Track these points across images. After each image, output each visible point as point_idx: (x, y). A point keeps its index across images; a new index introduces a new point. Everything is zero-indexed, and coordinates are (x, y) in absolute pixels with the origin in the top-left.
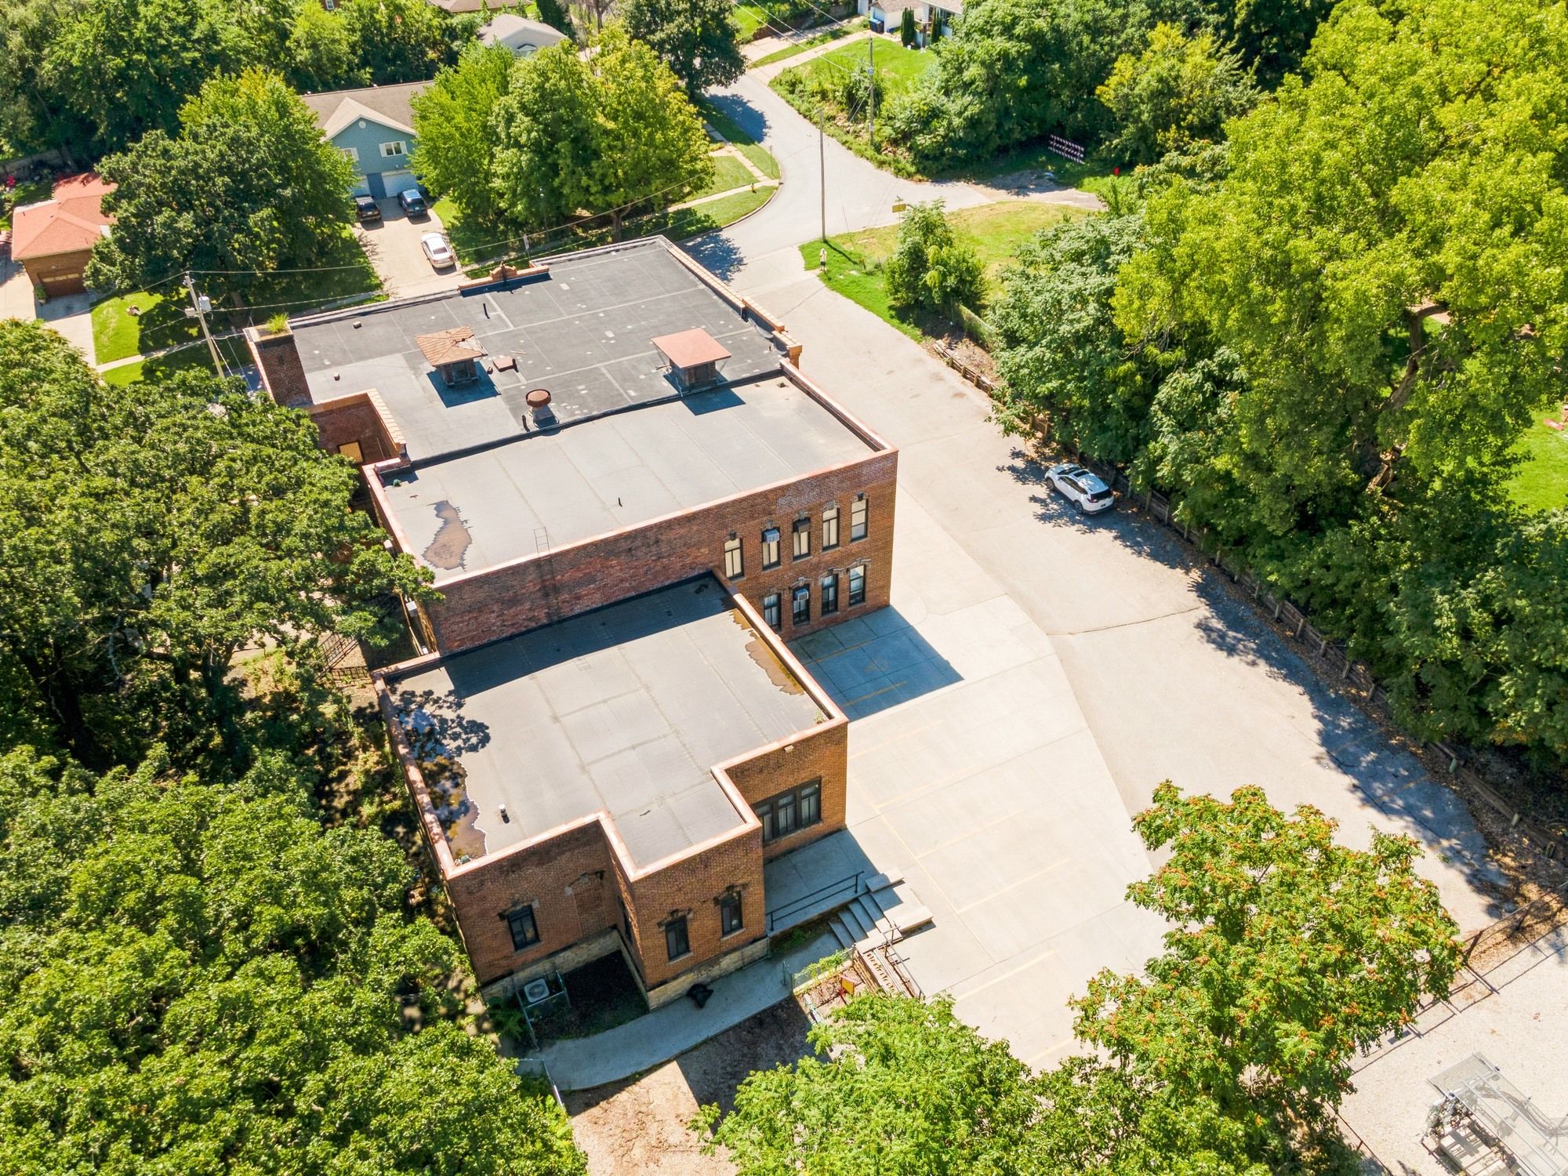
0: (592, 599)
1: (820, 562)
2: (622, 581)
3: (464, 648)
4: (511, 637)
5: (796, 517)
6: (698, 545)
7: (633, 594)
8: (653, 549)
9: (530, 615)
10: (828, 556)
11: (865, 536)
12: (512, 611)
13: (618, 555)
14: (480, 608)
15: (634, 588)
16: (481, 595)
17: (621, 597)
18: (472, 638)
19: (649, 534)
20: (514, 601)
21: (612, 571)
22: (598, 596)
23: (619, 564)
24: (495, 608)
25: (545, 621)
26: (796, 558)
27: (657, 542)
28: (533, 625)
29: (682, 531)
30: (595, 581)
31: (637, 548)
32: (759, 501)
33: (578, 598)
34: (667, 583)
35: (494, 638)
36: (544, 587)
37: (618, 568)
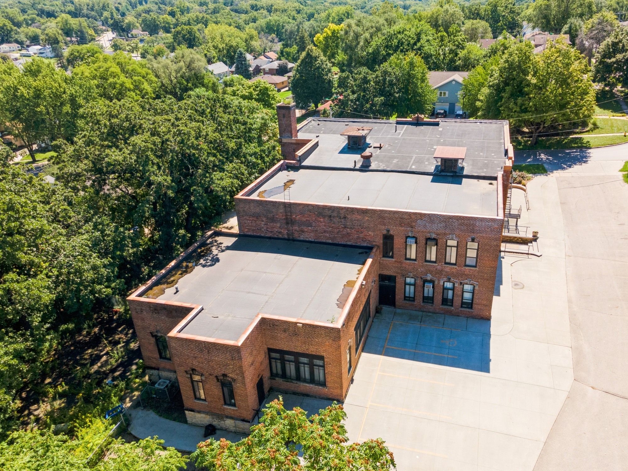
0: (310, 236)
1: (442, 271)
2: (325, 232)
3: (249, 233)
4: (270, 238)
5: (428, 235)
6: (368, 228)
7: (330, 241)
8: (343, 220)
9: (280, 230)
10: (448, 268)
11: (475, 267)
12: (271, 224)
13: (324, 217)
14: (257, 216)
15: (330, 238)
16: (258, 210)
17: (324, 241)
18: (253, 230)
19: (342, 212)
20: (273, 220)
21: (321, 224)
22: (312, 234)
23: (324, 222)
24: (264, 219)
25: (286, 237)
26: (426, 261)
27: (345, 218)
28: (280, 236)
29: (359, 217)
30: (311, 226)
31: (334, 217)
32: (405, 217)
33: (303, 231)
34: (349, 243)
35: (263, 235)
36: (287, 219)
37: (324, 224)
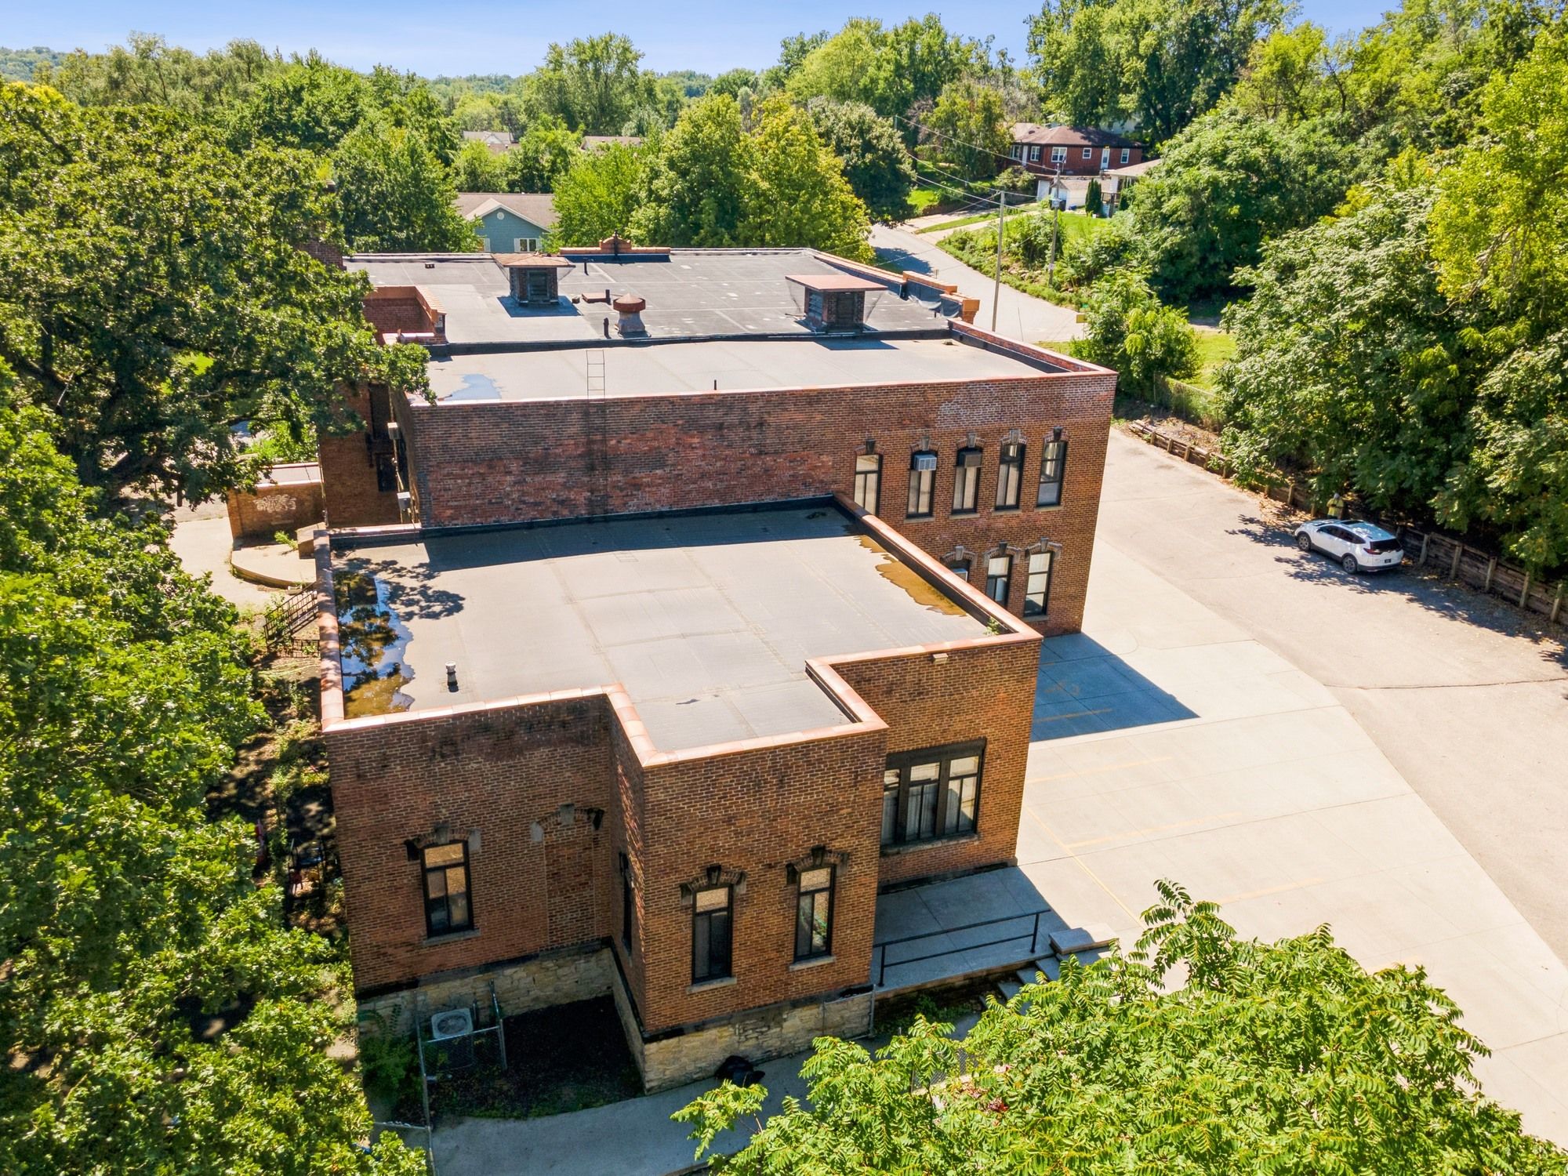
0: (658, 499)
1: (989, 528)
2: (703, 476)
3: (458, 523)
4: (531, 526)
5: (963, 441)
6: (819, 447)
7: (717, 503)
8: (754, 434)
9: (564, 495)
10: (1001, 521)
11: (1058, 503)
12: (538, 479)
13: (702, 431)
14: (492, 460)
15: (716, 493)
16: (495, 436)
17: (698, 504)
18: (473, 510)
19: (753, 408)
20: (543, 464)
21: (691, 455)
22: (665, 490)
23: (703, 446)
24: (514, 467)
25: (583, 512)
26: (955, 512)
27: (761, 424)
28: (565, 513)
29: (799, 417)
30: (663, 466)
31: (731, 427)
32: (914, 399)
33: (637, 486)
34: (768, 499)
35: (505, 520)
36: (589, 453)
37: (700, 452)
